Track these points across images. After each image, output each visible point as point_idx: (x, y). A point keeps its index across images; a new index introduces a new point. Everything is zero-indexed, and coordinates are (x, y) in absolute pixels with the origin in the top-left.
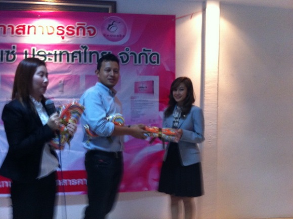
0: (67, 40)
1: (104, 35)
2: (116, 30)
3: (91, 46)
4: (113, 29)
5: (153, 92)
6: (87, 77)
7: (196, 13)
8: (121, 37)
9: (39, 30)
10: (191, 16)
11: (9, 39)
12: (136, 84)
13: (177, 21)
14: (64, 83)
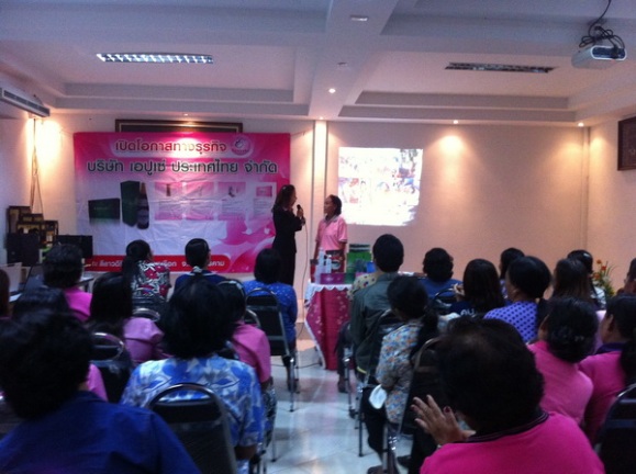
0: (205, 155)
1: (233, 150)
2: (242, 146)
3: (223, 159)
4: (240, 145)
5: (271, 195)
6: (220, 183)
7: (308, 130)
8: (246, 151)
9: (182, 147)
10: (304, 133)
11: (160, 154)
12: (258, 189)
13: (292, 138)
14: (202, 188)
